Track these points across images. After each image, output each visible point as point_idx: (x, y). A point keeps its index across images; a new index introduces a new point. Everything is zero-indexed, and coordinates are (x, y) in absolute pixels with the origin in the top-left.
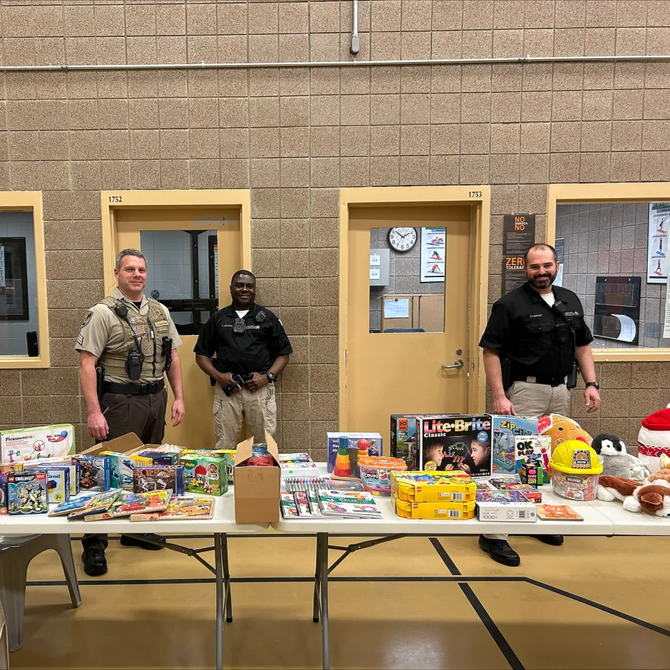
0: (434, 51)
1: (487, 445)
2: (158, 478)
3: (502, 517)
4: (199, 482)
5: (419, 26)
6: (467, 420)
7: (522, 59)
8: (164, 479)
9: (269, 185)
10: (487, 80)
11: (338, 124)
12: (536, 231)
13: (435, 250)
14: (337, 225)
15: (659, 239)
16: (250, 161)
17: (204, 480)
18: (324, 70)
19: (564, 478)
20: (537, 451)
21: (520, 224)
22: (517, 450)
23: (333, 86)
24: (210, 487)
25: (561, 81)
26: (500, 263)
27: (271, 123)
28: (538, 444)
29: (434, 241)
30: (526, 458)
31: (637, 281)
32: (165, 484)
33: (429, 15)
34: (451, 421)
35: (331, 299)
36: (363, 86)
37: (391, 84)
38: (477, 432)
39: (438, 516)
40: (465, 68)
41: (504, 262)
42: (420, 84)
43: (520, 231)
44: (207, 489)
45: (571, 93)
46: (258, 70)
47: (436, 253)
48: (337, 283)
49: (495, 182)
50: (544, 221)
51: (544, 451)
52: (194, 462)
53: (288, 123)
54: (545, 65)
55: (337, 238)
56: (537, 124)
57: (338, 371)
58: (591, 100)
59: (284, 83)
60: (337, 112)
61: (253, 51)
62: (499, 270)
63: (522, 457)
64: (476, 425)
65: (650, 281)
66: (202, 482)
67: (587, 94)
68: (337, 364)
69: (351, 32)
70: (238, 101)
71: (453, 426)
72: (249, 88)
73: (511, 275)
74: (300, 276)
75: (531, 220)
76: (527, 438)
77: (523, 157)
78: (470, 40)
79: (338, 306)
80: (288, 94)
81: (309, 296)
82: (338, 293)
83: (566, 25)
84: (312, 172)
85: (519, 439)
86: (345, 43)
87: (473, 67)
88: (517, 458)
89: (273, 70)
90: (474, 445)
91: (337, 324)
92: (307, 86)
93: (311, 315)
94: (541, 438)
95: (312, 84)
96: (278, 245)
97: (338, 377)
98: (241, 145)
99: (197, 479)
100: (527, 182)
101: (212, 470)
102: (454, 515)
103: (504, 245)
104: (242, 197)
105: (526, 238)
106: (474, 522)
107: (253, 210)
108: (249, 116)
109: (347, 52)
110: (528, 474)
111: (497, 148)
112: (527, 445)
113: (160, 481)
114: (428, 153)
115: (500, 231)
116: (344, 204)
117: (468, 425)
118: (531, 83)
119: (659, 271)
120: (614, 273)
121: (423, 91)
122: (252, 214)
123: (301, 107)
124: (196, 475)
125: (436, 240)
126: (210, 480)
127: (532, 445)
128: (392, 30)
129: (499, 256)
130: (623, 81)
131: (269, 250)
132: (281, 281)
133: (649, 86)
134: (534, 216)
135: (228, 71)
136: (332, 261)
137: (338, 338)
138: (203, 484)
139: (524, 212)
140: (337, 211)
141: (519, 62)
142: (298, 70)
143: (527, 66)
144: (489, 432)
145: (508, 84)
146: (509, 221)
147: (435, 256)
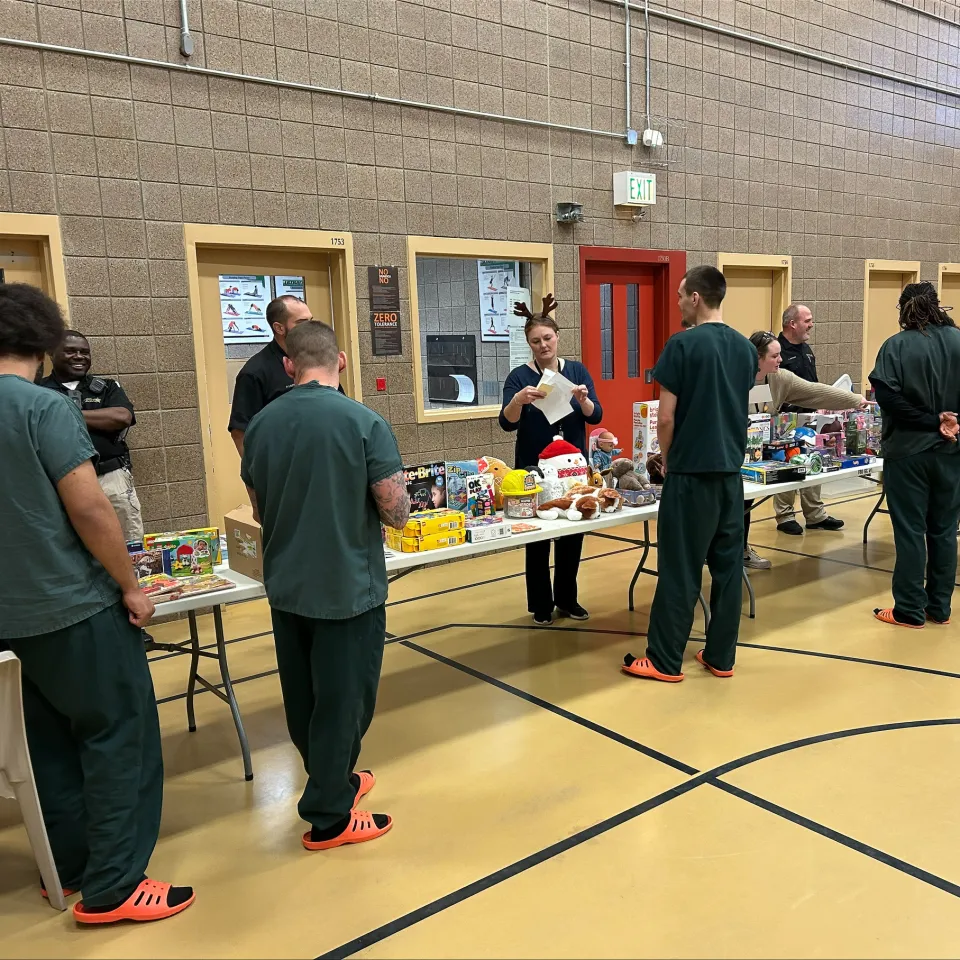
0: (280, 70)
1: (443, 488)
2: (141, 564)
3: (488, 536)
4: (184, 563)
5: (259, 37)
6: (427, 467)
7: (372, 96)
8: (148, 565)
9: (87, 211)
10: (338, 113)
11: (173, 142)
12: (400, 286)
13: (230, 302)
14: (184, 269)
15: (490, 296)
16: (55, 177)
17: (190, 561)
18: (147, 69)
19: (518, 501)
20: (484, 487)
21: (384, 277)
22: (469, 489)
23: (162, 92)
24: (199, 566)
25: (409, 126)
26: (368, 319)
27: (82, 128)
28: (484, 482)
29: (227, 290)
30: (476, 495)
31: (471, 339)
32: (150, 570)
33: (270, 26)
34: (415, 470)
35: (185, 363)
36: (201, 99)
37: (234, 101)
38: (436, 477)
39: (440, 545)
40: (316, 96)
41: (373, 318)
42: (267, 107)
43: (384, 285)
44: (195, 570)
45: (419, 140)
46: (57, 55)
47: (231, 307)
48: (191, 342)
49: (356, 229)
50: (406, 274)
51: (489, 486)
52: (176, 543)
53: (105, 131)
54: (393, 106)
55: (186, 285)
56: (391, 169)
57: (201, 453)
58: (438, 151)
59: (95, 78)
60: (171, 126)
61: (46, 27)
62: (368, 327)
63: (474, 494)
64: (434, 471)
65: (484, 339)
66: (187, 563)
67: (433, 144)
68: (200, 443)
69: (180, 28)
70: (29, 93)
71: (416, 474)
72: (44, 76)
73: (380, 331)
74: (141, 333)
75: (393, 272)
76: (476, 477)
77: (381, 204)
78: (318, 64)
79: (195, 370)
80: (102, 93)
81: (155, 359)
82: (194, 355)
83: (409, 68)
84: (145, 200)
85: (470, 479)
86: (173, 41)
87: (323, 96)
88: (470, 496)
89: (78, 59)
90: (434, 490)
91: (195, 393)
92: (127, 89)
93: (161, 383)
94: (485, 476)
95: (133, 85)
96: (106, 292)
97: (203, 459)
98: (39, 154)
99: (180, 561)
100: (387, 231)
101: (200, 547)
102: (452, 541)
103: (371, 299)
104: (47, 225)
105: (391, 292)
106: (468, 544)
107: (65, 244)
108: (48, 116)
109: (176, 53)
110: (484, 506)
111: (355, 191)
112: (476, 483)
113: (144, 568)
114: (283, 190)
115: (365, 282)
116: (191, 243)
117: (428, 471)
118: (382, 124)
119: (492, 329)
120: (445, 331)
121: (272, 116)
122: (64, 250)
123: (122, 114)
124: (178, 557)
125: (229, 290)
126: (199, 559)
127: (480, 483)
128: (229, 35)
129: (367, 312)
130: (464, 136)
131: (94, 299)
132: (115, 341)
133: (485, 144)
134: (396, 268)
135: (9, 49)
136: (180, 315)
137: (198, 412)
138: (190, 565)
139: (388, 265)
140: (183, 252)
141: (369, 99)
142: (113, 63)
143: (377, 105)
144: (444, 476)
145: (361, 120)
146: (373, 272)
147: (231, 311)
